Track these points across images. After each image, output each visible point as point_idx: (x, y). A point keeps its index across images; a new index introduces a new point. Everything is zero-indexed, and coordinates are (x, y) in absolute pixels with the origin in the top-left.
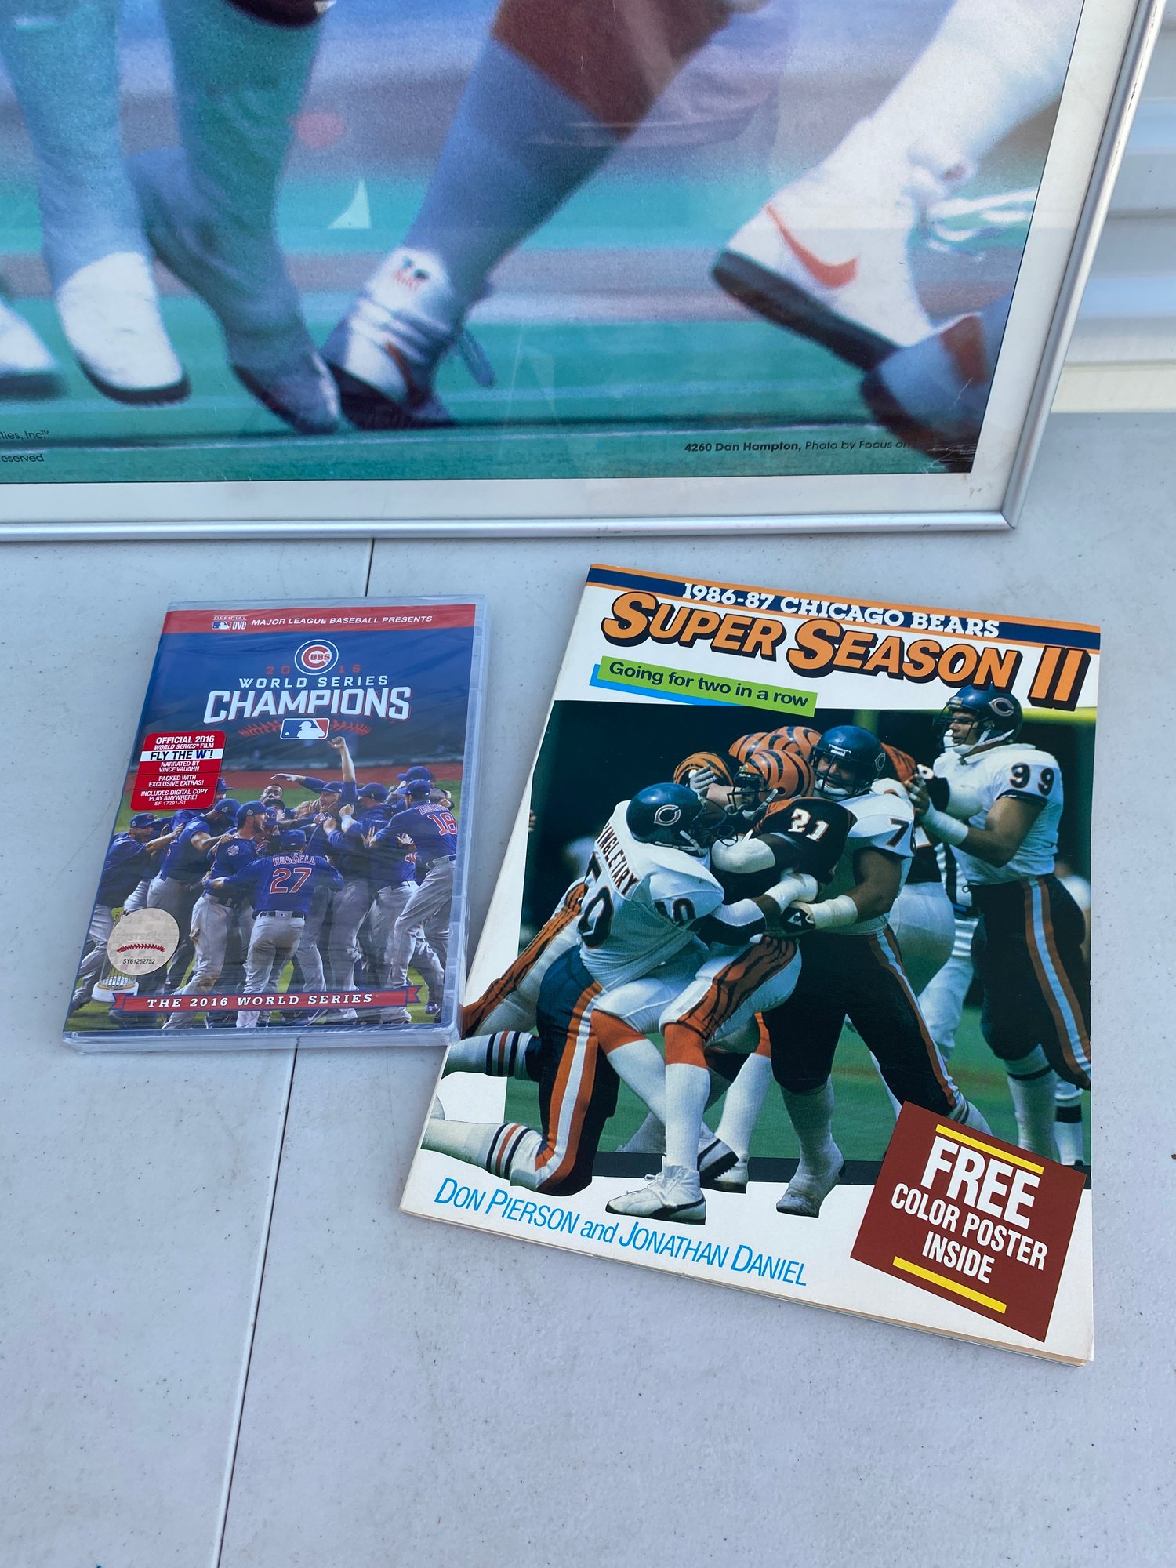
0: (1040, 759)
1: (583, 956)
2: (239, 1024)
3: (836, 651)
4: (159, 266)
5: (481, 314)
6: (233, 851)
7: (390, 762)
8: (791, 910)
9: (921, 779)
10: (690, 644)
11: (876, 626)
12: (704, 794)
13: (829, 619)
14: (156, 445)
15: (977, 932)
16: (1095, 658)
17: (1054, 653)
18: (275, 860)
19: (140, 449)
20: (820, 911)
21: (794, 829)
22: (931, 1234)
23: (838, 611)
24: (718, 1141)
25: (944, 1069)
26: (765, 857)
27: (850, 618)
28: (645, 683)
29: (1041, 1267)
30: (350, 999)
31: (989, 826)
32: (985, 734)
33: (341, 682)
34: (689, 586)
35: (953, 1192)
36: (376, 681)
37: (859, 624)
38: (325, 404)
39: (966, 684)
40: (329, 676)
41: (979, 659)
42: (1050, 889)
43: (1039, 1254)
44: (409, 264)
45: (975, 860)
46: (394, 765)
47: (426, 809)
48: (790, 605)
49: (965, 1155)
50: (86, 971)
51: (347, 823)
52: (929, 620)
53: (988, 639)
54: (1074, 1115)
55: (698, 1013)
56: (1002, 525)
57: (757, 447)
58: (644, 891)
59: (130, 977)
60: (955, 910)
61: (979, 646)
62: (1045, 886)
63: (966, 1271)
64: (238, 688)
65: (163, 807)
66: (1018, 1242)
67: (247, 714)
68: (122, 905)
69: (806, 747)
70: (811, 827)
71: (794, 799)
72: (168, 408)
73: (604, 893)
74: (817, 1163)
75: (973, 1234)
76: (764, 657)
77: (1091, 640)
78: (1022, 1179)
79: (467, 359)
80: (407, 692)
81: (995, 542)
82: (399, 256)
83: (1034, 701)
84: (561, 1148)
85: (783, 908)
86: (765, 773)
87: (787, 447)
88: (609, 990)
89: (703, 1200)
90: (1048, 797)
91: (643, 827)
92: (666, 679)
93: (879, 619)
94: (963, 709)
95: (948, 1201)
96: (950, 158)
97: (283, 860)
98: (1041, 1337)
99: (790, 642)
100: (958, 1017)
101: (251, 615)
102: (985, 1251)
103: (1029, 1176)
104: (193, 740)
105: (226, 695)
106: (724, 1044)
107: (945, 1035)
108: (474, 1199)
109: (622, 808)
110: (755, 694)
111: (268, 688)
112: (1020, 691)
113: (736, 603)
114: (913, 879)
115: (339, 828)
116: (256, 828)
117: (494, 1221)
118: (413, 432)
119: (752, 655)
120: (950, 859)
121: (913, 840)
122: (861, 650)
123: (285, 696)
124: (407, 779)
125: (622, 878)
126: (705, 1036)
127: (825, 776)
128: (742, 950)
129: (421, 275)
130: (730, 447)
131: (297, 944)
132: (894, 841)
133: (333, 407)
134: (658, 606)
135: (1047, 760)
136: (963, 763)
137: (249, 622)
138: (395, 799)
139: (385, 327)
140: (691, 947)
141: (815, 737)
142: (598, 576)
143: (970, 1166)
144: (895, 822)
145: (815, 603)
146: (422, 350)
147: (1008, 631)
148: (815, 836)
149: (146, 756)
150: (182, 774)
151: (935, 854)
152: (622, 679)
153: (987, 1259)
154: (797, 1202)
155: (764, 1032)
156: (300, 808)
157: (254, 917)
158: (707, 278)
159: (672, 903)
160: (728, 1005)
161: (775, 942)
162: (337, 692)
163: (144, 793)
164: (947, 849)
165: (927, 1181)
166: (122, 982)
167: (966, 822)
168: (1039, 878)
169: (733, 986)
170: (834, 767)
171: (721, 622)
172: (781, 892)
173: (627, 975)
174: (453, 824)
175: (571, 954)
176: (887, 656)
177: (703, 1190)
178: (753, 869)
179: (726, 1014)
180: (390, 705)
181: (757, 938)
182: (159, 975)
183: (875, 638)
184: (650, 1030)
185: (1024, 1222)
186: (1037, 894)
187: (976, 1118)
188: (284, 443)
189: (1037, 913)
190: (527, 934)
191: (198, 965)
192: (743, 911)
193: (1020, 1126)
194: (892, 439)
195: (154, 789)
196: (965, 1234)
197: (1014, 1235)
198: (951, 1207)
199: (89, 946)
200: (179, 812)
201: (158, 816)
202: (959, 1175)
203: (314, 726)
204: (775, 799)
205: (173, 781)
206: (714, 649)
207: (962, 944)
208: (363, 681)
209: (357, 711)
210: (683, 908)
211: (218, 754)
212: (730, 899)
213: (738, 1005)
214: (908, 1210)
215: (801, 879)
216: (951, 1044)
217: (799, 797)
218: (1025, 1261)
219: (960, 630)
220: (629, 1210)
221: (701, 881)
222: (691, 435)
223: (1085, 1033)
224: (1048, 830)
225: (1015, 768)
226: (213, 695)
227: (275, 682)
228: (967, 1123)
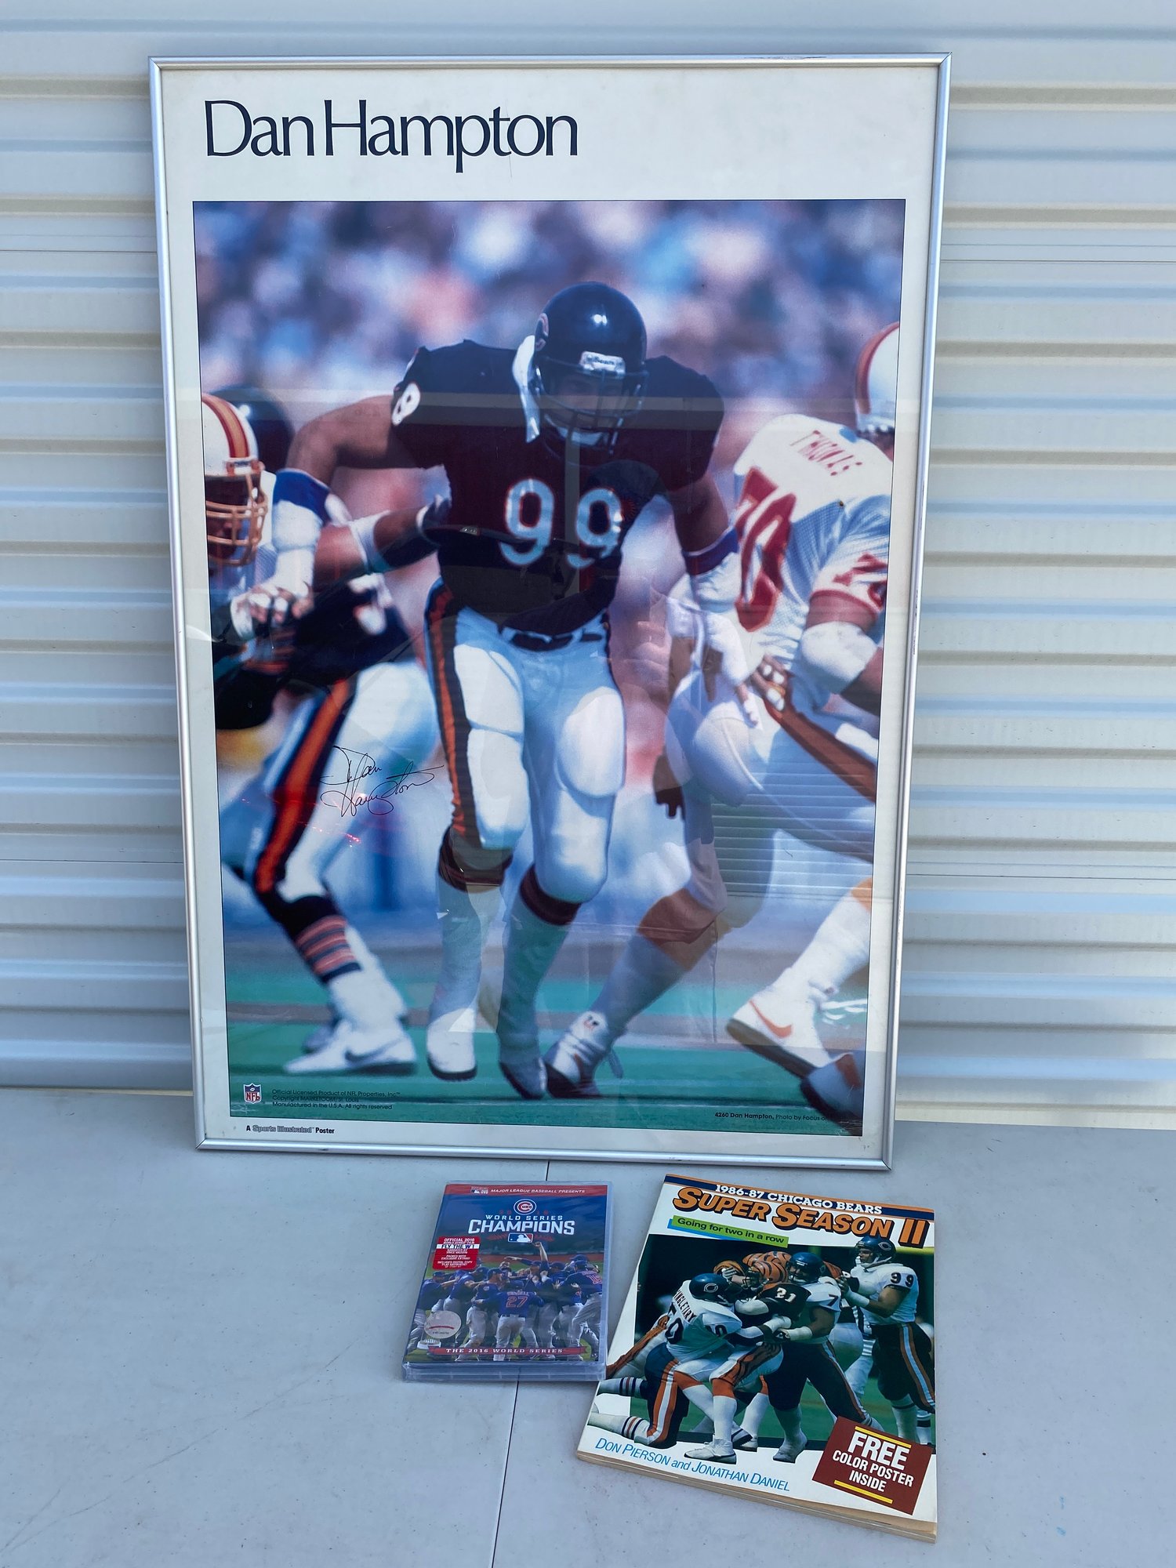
0: (905, 1271)
1: (668, 1347)
2: (494, 1360)
3: (798, 1219)
4: (480, 1015)
5: (620, 1043)
6: (487, 1288)
7: (565, 1253)
8: (777, 1332)
9: (844, 1277)
10: (721, 1212)
11: (818, 1208)
12: (730, 1279)
13: (794, 1203)
14: (451, 1102)
15: (874, 1345)
16: (932, 1224)
17: (911, 1222)
18: (508, 1293)
19: (442, 1104)
20: (793, 1333)
21: (778, 1296)
22: (853, 1472)
23: (798, 1200)
24: (742, 1430)
25: (859, 1403)
26: (763, 1308)
27: (804, 1203)
28: (697, 1228)
29: (910, 1485)
30: (551, 1351)
31: (880, 1300)
32: (877, 1259)
33: (538, 1218)
34: (719, 1186)
35: (865, 1454)
36: (556, 1218)
37: (810, 1207)
38: (540, 1083)
39: (866, 1235)
40: (532, 1216)
41: (872, 1224)
42: (913, 1329)
43: (909, 1480)
44: (591, 1018)
45: (874, 1314)
46: (567, 1254)
47: (584, 1273)
48: (772, 1197)
49: (870, 1440)
50: (415, 1336)
51: (544, 1278)
52: (846, 1206)
53: (877, 1215)
54: (926, 1424)
55: (729, 1375)
56: (883, 1167)
57: (751, 1116)
58: (700, 1320)
59: (437, 1339)
60: (863, 1336)
61: (872, 1218)
62: (910, 1327)
63: (872, 1486)
64: (486, 1219)
65: (449, 1268)
66: (898, 1475)
67: (490, 1230)
68: (431, 1309)
69: (784, 1261)
70: (787, 1296)
71: (778, 1283)
72: (463, 1082)
73: (678, 1321)
74: (793, 1441)
75: (875, 1472)
76: (760, 1220)
77: (930, 1216)
78: (899, 1450)
79: (611, 1064)
80: (573, 1223)
81: (882, 1176)
82: (589, 1014)
83: (901, 1244)
84: (660, 1428)
85: (773, 1331)
86: (762, 1272)
87: (767, 1117)
88: (682, 1363)
89: (735, 1454)
90: (911, 1288)
91: (698, 1292)
92: (708, 1227)
93: (820, 1204)
94: (865, 1247)
95: (862, 1458)
96: (827, 985)
97: (512, 1293)
98: (912, 1514)
99: (773, 1213)
100: (866, 1381)
101: (490, 1187)
102: (883, 1478)
103: (904, 1448)
104: (464, 1240)
105: (479, 1222)
106: (744, 1389)
107: (859, 1389)
108: (616, 1448)
109: (687, 1284)
110: (755, 1236)
111: (500, 1219)
112: (894, 1238)
113: (744, 1195)
114: (841, 1321)
115: (540, 1280)
116: (498, 1279)
117: (627, 1457)
118: (580, 1100)
119: (754, 1219)
120: (860, 1314)
121: (841, 1304)
122: (811, 1219)
123: (509, 1224)
124: (575, 1261)
125: (688, 1315)
126: (733, 1385)
127: (794, 1274)
128: (752, 1348)
129: (595, 1024)
130: (739, 1116)
131: (521, 1329)
132: (831, 1304)
133: (543, 1086)
134: (703, 1194)
135: (910, 1271)
136: (866, 1271)
137: (489, 1191)
138: (569, 1269)
139: (575, 1047)
140: (725, 1346)
141: (788, 1257)
142: (670, 1179)
143: (873, 1444)
144: (830, 1296)
145: (786, 1196)
146: (590, 1057)
147: (886, 1211)
148: (789, 1300)
149: (439, 1246)
150: (458, 1254)
151: (852, 1311)
152: (685, 1226)
153: (882, 1482)
154: (784, 1456)
155: (764, 1384)
156: (520, 1272)
157: (499, 1317)
158: (724, 1030)
159: (714, 1327)
160: (745, 1373)
161: (770, 1346)
162: (536, 1223)
163: (439, 1262)
164: (858, 1309)
165: (851, 1449)
166: (432, 1341)
167: (868, 1297)
168: (907, 1323)
169: (747, 1364)
170: (799, 1270)
171: (737, 1203)
172: (772, 1324)
173: (692, 1357)
174: (600, 1279)
175: (662, 1346)
176: (824, 1221)
177: (734, 1450)
178: (757, 1313)
179: (744, 1376)
180: (564, 1228)
181: (760, 1343)
182: (452, 1339)
183: (818, 1213)
184: (705, 1381)
185: (902, 1468)
186: (906, 1330)
187: (875, 1423)
188: (514, 1104)
189: (906, 1338)
190: (638, 1336)
191: (471, 1335)
192: (752, 1331)
193: (899, 1428)
194: (818, 1115)
195: (444, 1261)
196: (871, 1472)
197: (896, 1473)
198: (863, 1461)
199: (414, 1326)
200: (457, 1271)
201: (447, 1273)
202: (868, 1447)
203: (525, 1237)
204: (768, 1283)
205: (454, 1257)
206: (733, 1215)
207: (867, 1349)
208: (550, 1218)
209: (547, 1231)
210: (720, 1329)
211: (477, 1246)
212: (745, 1326)
213: (750, 1372)
214: (841, 1461)
215: (782, 1318)
216: (862, 1393)
217: (780, 1282)
218: (902, 1483)
219: (862, 1211)
220: (696, 1457)
221: (730, 1318)
222: (718, 1108)
223: (932, 1390)
224: (911, 1303)
225: (892, 1274)
226: (472, 1221)
227: (504, 1217)
228: (871, 1426)
